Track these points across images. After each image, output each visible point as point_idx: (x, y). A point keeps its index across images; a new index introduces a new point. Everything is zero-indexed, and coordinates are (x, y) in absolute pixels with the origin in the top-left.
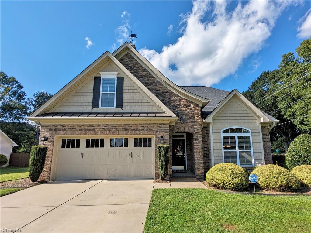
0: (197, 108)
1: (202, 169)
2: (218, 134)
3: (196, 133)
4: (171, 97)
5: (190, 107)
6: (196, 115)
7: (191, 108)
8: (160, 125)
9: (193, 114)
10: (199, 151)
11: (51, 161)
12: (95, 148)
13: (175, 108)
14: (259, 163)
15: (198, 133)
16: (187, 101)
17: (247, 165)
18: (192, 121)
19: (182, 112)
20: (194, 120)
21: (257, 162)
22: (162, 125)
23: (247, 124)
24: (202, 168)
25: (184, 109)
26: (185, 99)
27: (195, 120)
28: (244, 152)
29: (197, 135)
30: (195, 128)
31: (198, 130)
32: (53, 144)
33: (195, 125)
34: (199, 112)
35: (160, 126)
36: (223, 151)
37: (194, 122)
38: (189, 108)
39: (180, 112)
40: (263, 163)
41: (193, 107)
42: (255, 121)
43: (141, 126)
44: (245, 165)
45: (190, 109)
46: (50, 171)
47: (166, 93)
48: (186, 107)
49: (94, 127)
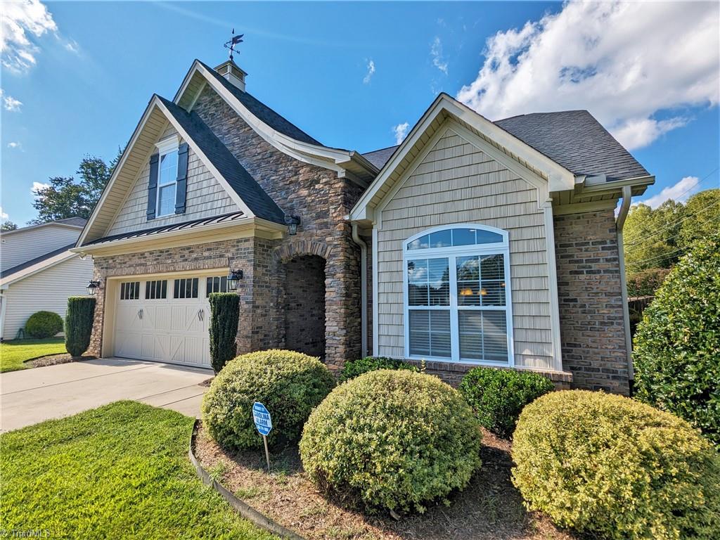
0: (334, 183)
1: (340, 359)
2: (395, 256)
3: (331, 256)
4: (280, 166)
5: (319, 183)
6: (332, 204)
7: (321, 186)
8: (239, 241)
9: (326, 202)
10: (335, 307)
11: (103, 324)
12: (155, 300)
13: (287, 193)
14: (535, 357)
15: (334, 256)
16: (313, 169)
17: (487, 358)
18: (321, 224)
19: (301, 203)
20: (325, 220)
21: (527, 352)
22: (242, 241)
23: (493, 213)
24: (341, 356)
25: (304, 192)
26: (307, 165)
27: (329, 220)
28: (477, 313)
29: (331, 263)
30: (329, 244)
31: (335, 246)
32: (105, 293)
33: (330, 234)
34: (339, 195)
35: (238, 246)
36: (407, 308)
37: (326, 225)
38: (317, 186)
39: (297, 204)
40: (552, 355)
41: (326, 183)
42: (531, 196)
43: (208, 250)
44: (480, 357)
45: (320, 190)
46: (101, 340)
47: (269, 159)
48: (310, 186)
49: (146, 257)
